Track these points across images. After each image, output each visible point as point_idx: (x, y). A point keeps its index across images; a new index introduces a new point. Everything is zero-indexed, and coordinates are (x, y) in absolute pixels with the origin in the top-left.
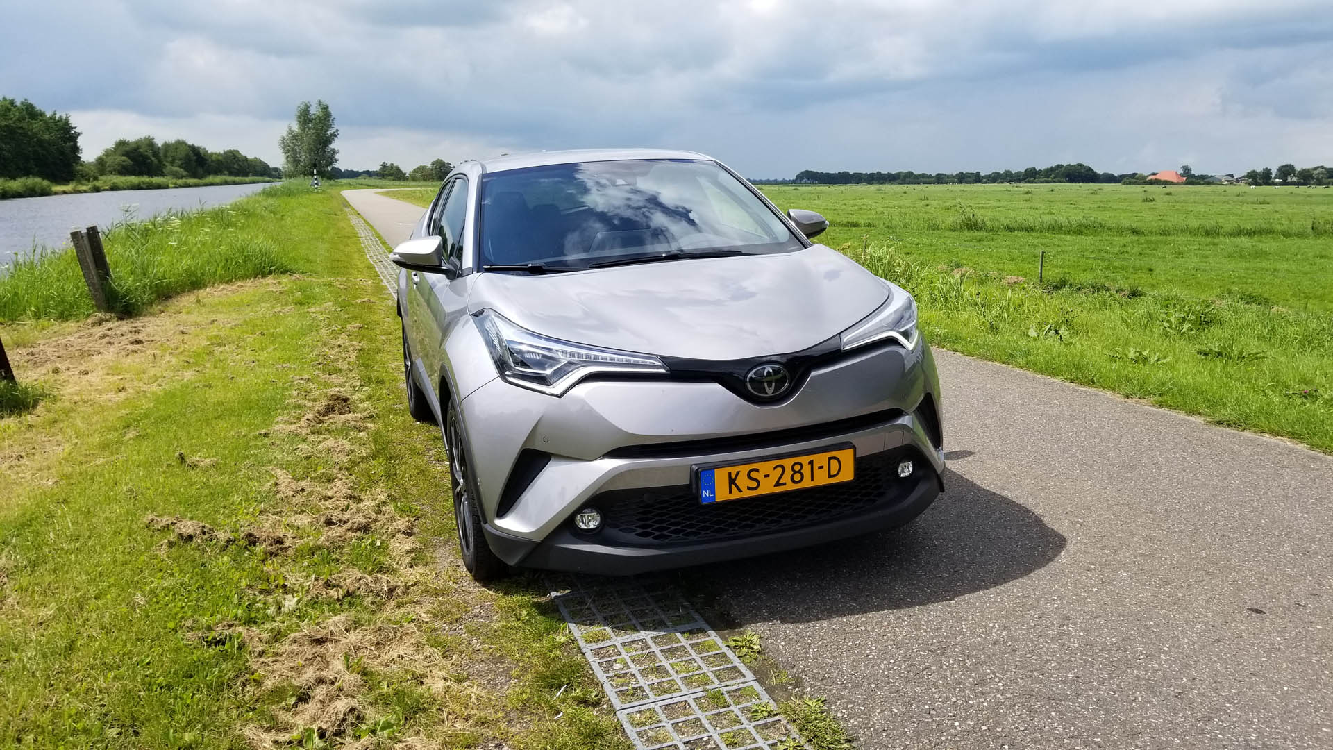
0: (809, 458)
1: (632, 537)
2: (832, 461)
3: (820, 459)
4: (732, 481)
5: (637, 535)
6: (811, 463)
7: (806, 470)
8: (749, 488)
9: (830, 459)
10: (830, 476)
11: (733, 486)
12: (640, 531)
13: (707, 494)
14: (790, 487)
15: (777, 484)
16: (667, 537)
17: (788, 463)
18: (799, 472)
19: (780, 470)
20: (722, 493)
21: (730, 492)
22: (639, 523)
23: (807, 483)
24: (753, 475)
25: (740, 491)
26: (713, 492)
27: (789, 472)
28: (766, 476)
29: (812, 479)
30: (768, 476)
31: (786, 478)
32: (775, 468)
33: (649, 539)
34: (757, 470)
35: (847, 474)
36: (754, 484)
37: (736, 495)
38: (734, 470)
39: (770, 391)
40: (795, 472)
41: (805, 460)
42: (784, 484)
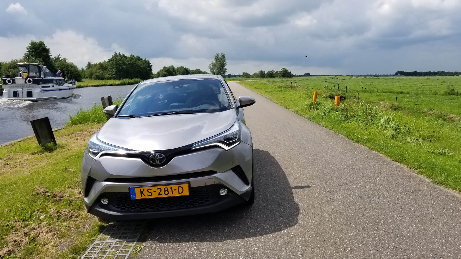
0: (171, 186)
1: (114, 208)
2: (179, 188)
3: (175, 187)
4: (142, 192)
5: (116, 207)
6: (171, 188)
7: (170, 190)
8: (148, 195)
9: (179, 187)
10: (179, 193)
11: (142, 194)
12: (117, 206)
13: (133, 196)
14: (164, 196)
15: (159, 195)
16: (125, 209)
17: (163, 188)
18: (167, 191)
19: (160, 190)
20: (138, 196)
21: (141, 196)
22: (117, 204)
23: (170, 195)
24: (149, 191)
25: (145, 196)
26: (135, 195)
27: (163, 191)
28: (154, 192)
29: (172, 194)
30: (155, 191)
31: (162, 192)
32: (158, 189)
33: (119, 209)
34: (151, 189)
35: (186, 193)
36: (150, 194)
37: (143, 197)
38: (142, 189)
39: (158, 163)
40: (165, 191)
41: (169, 187)
42: (162, 195)
